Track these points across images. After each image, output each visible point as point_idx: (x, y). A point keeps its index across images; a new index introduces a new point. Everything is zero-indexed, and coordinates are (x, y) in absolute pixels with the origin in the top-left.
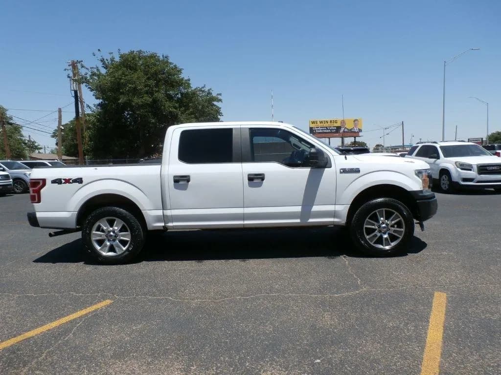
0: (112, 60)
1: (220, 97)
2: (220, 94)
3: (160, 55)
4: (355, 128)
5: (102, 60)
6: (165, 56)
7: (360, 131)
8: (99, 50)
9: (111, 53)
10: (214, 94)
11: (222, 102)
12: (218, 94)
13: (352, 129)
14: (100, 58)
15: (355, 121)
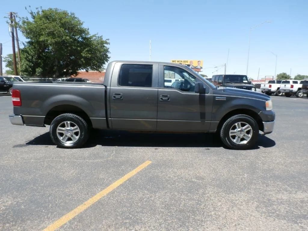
0: (38, 13)
1: (108, 41)
2: (108, 39)
3: (69, 12)
4: (198, 66)
5: (32, 13)
6: (72, 13)
7: (201, 68)
8: (30, 6)
9: (37, 9)
10: (104, 39)
11: (109, 44)
12: (107, 39)
13: (196, 67)
14: (30, 12)
15: (198, 62)
